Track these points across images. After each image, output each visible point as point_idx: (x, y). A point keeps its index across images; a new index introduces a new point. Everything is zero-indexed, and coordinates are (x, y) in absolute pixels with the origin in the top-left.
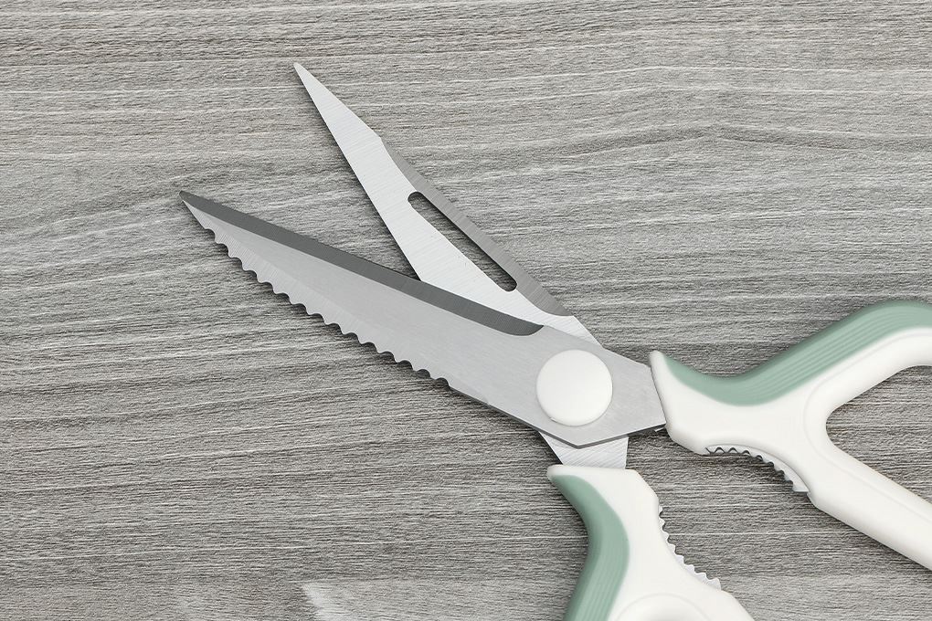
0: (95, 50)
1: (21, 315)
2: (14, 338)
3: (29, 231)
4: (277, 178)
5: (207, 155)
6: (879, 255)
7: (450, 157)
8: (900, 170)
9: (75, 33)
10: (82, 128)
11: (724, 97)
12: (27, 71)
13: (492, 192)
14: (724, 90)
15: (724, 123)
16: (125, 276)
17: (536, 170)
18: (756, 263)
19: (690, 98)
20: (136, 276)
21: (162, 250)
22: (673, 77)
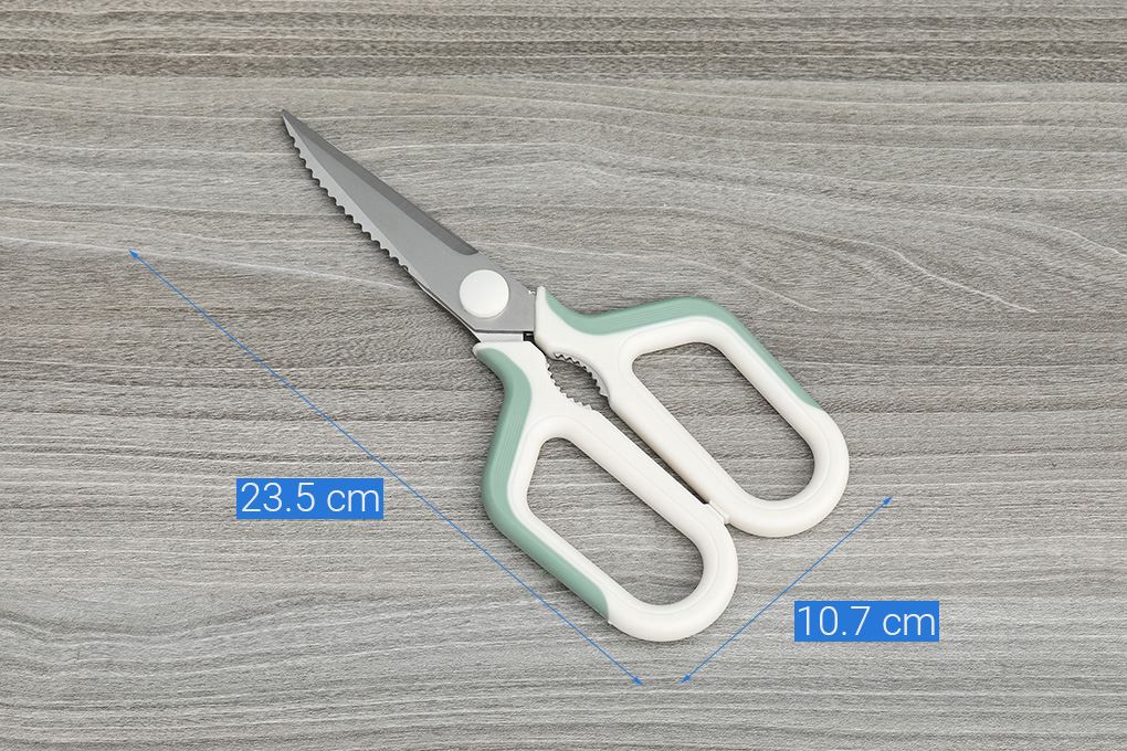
0: (226, 512)
1: (171, 692)
2: (167, 706)
3: (178, 634)
4: (347, 603)
5: (300, 586)
6: (755, 665)
7: (465, 592)
9: (212, 500)
10: (216, 565)
11: (652, 555)
12: (180, 526)
13: (493, 616)
14: (651, 550)
15: (652, 573)
16: (243, 667)
17: (523, 602)
18: (671, 669)
19: (629, 555)
20: (251, 667)
21: (268, 650)
22: (619, 541)
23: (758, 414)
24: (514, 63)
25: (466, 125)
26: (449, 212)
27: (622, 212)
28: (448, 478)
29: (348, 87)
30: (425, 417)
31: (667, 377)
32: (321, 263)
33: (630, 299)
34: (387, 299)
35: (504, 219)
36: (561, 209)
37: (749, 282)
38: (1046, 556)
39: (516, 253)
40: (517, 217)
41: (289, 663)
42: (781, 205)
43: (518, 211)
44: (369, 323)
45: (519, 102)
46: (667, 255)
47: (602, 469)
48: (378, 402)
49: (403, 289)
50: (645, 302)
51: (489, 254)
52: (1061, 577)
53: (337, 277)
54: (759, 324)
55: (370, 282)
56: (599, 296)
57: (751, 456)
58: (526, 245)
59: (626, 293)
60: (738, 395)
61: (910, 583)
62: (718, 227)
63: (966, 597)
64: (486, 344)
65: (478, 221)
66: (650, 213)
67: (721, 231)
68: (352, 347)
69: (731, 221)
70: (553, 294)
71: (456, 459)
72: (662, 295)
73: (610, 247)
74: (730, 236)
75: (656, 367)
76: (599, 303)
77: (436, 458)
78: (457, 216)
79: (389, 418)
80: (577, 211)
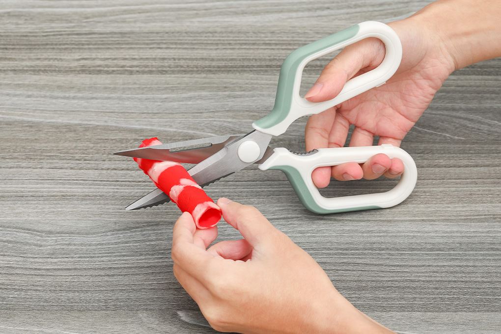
0: (122, 198)
1: (96, 252)
2: (93, 257)
3: (100, 235)
5: (153, 220)
6: (351, 243)
8: (357, 226)
9: (116, 194)
10: (117, 214)
11: (305, 210)
12: (102, 202)
15: (306, 215)
16: (128, 245)
18: (315, 244)
19: (296, 210)
20: (131, 245)
21: (139, 239)
22: (291, 205)
24: (245, 71)
25: (226, 87)
29: (177, 77)
32: (166, 126)
35: (241, 113)
38: (476, 211)
40: (247, 113)
41: (148, 243)
45: (247, 81)
52: (483, 217)
53: (172, 130)
61: (417, 218)
63: (442, 223)
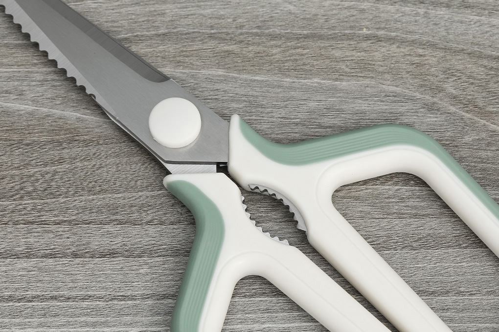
23: (466, 247)
26: (139, 39)
27: (321, 37)
28: (137, 319)
30: (112, 254)
31: (367, 209)
32: (7, 92)
33: (330, 127)
34: (75, 129)
36: (257, 34)
37: (453, 109)
39: (209, 79)
40: (212, 44)
42: (486, 28)
43: (211, 37)
44: (55, 153)
46: (367, 81)
47: (299, 309)
48: (65, 239)
49: (91, 119)
50: (344, 130)
51: (181, 81)
53: (23, 107)
54: (465, 152)
55: (57, 112)
56: (297, 124)
57: (459, 293)
58: (221, 72)
59: (326, 121)
60: (442, 227)
62: (420, 51)
64: (177, 176)
65: (170, 48)
66: (350, 37)
67: (424, 56)
68: (37, 180)
69: (433, 46)
70: (249, 123)
71: (145, 297)
72: (363, 123)
73: (309, 74)
74: (433, 61)
75: (357, 198)
76: (297, 132)
77: (124, 298)
78: (148, 43)
79: (75, 255)
80: (273, 37)
